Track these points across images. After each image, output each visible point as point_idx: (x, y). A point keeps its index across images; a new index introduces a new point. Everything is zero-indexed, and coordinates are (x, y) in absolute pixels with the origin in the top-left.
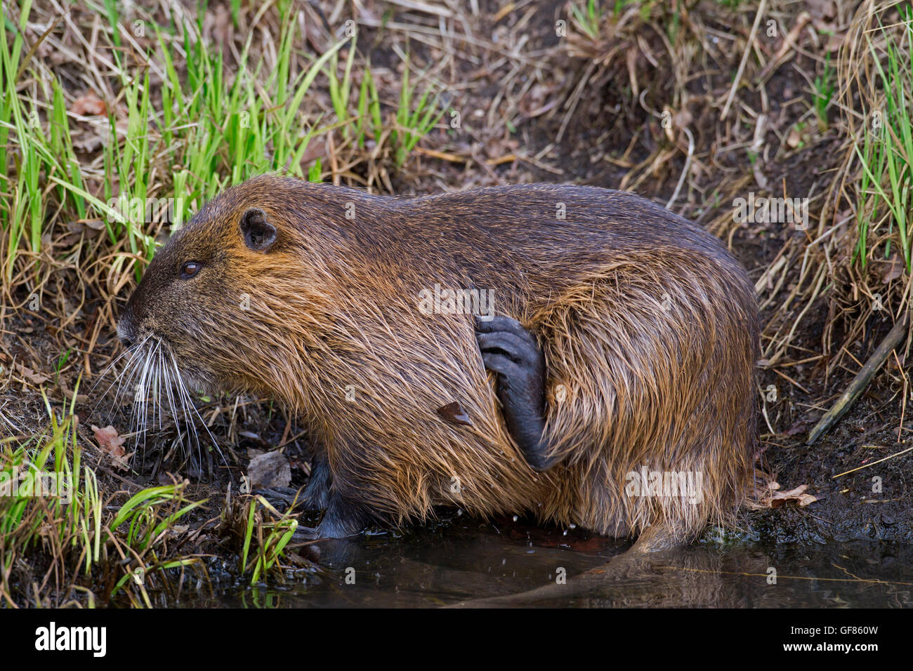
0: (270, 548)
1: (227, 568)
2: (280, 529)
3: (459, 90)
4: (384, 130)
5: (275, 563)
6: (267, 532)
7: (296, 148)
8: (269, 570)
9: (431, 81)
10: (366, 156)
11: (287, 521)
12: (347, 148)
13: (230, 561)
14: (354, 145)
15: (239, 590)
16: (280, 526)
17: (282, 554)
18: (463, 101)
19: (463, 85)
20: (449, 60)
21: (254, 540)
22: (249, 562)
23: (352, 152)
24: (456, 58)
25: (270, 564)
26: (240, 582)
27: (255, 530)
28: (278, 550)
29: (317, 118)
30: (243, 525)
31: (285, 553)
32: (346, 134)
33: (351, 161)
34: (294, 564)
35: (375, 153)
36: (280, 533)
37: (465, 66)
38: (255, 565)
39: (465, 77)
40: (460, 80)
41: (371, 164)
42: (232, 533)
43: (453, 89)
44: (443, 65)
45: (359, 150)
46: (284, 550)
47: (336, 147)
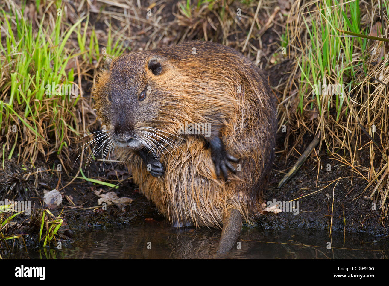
0: (51, 231)
1: (33, 240)
2: (56, 223)
3: (132, 40)
4: (100, 56)
5: (53, 238)
6: (50, 225)
7: (63, 63)
8: (51, 241)
9: (120, 35)
10: (93, 67)
11: (58, 220)
12: (85, 64)
13: (34, 237)
14: (88, 62)
15: (38, 249)
16: (55, 222)
17: (56, 234)
18: (134, 44)
19: (134, 37)
20: (128, 26)
21: (44, 228)
22: (42, 237)
23: (87, 65)
24: (131, 26)
25: (51, 238)
26: (38, 245)
27: (45, 224)
28: (55, 232)
29: (72, 51)
30: (39, 222)
31: (58, 233)
32: (84, 58)
33: (86, 69)
34: (61, 238)
35: (96, 66)
36: (55, 225)
37: (135, 29)
38: (45, 239)
39: (135, 34)
40: (133, 35)
41: (95, 70)
42: (35, 225)
43: (129, 39)
44: (125, 29)
45: (90, 64)
46: (57, 232)
47: (80, 63)
